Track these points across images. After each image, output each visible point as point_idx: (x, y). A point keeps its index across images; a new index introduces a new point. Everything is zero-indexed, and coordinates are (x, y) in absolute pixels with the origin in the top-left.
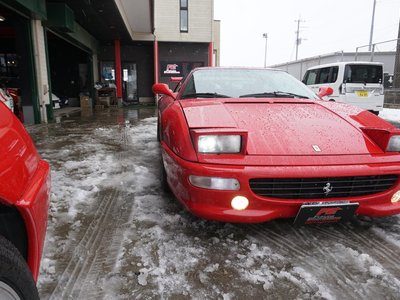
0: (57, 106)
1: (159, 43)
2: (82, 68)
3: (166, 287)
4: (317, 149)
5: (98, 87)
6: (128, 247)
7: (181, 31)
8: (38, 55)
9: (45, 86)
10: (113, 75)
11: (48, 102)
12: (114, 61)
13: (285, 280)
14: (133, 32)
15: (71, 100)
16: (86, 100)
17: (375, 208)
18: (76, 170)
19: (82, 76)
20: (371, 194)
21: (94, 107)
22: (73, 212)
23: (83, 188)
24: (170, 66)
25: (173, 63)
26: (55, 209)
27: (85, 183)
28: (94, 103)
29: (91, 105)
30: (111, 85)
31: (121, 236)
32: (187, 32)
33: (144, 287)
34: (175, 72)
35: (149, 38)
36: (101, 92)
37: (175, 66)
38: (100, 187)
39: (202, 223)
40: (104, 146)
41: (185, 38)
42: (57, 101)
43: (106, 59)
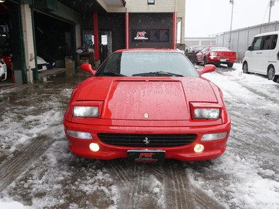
0: (44, 68)
1: (130, 14)
2: (67, 36)
3: (37, 189)
4: (146, 116)
5: (80, 51)
6: (31, 169)
7: (149, 4)
8: (26, 31)
9: (31, 54)
10: (93, 41)
11: (34, 67)
12: (93, 29)
13: (102, 191)
14: (108, 6)
15: (58, 62)
16: (70, 62)
17: (183, 155)
18: (31, 122)
19: (68, 42)
20: (179, 145)
21: (76, 68)
22: (13, 149)
23: (28, 135)
24: (140, 33)
25: (142, 31)
26: (3, 147)
27: (30, 131)
28: (76, 65)
29: (73, 66)
30: (90, 50)
31: (31, 163)
32: (153, 4)
33: (26, 189)
34: (144, 38)
35: (121, 10)
36: (82, 56)
37: (144, 33)
38: (39, 134)
39: (83, 159)
40: (61, 104)
41: (152, 9)
42: (44, 65)
43: (87, 28)
